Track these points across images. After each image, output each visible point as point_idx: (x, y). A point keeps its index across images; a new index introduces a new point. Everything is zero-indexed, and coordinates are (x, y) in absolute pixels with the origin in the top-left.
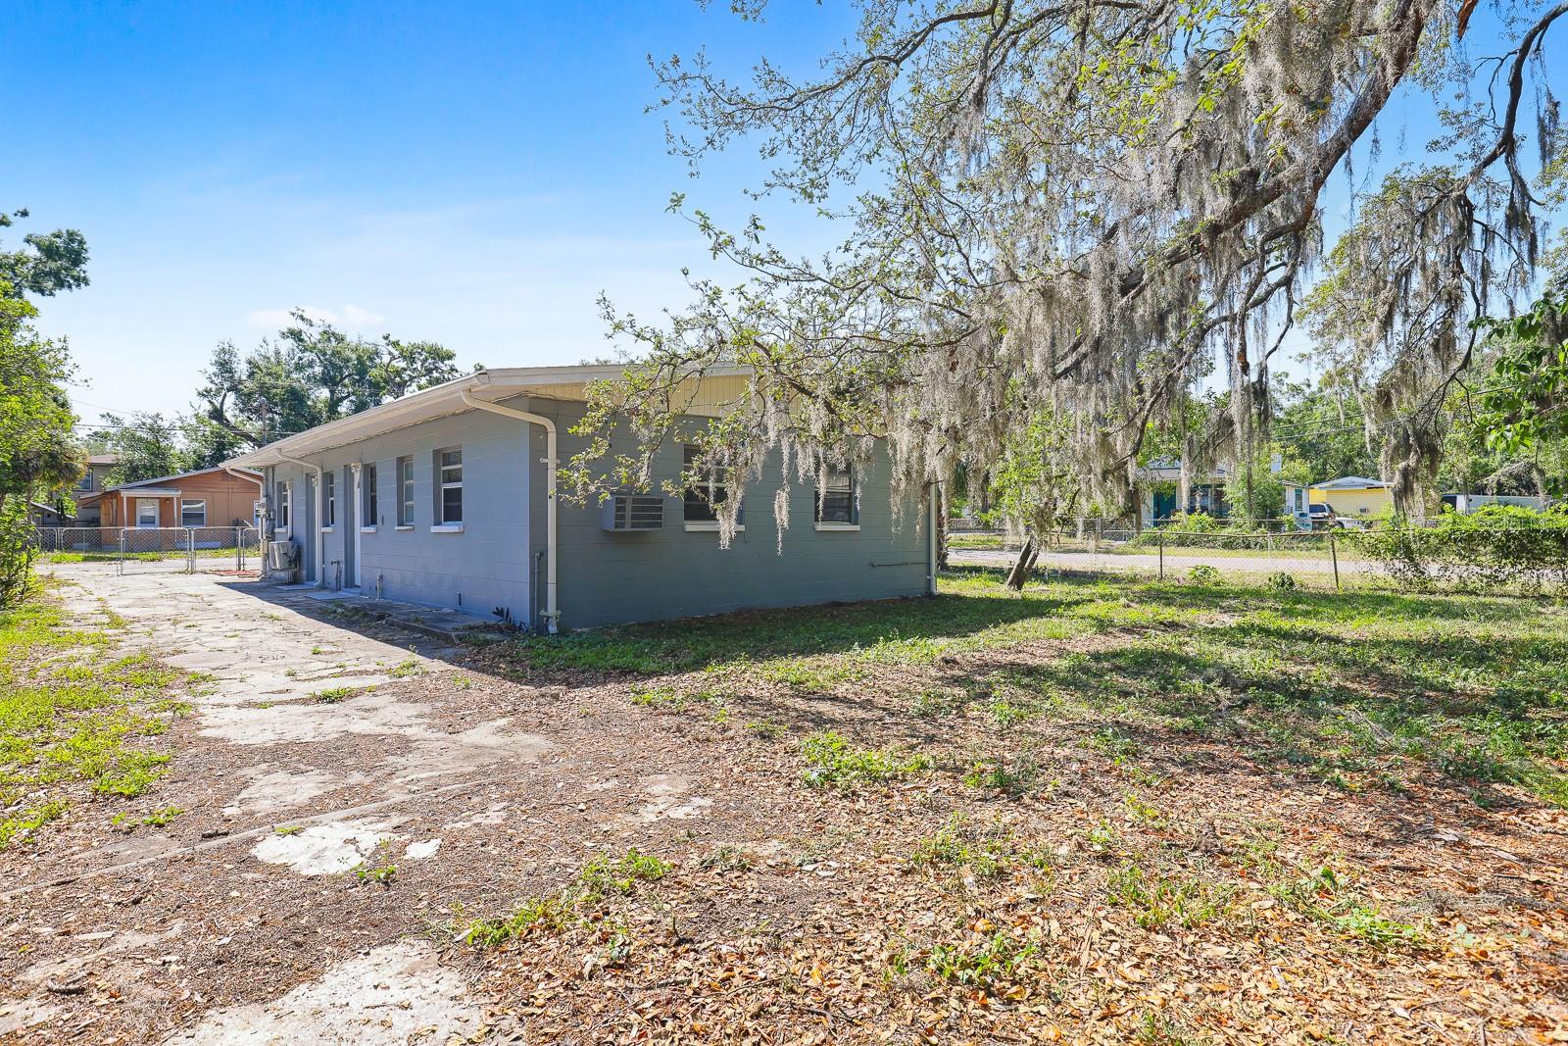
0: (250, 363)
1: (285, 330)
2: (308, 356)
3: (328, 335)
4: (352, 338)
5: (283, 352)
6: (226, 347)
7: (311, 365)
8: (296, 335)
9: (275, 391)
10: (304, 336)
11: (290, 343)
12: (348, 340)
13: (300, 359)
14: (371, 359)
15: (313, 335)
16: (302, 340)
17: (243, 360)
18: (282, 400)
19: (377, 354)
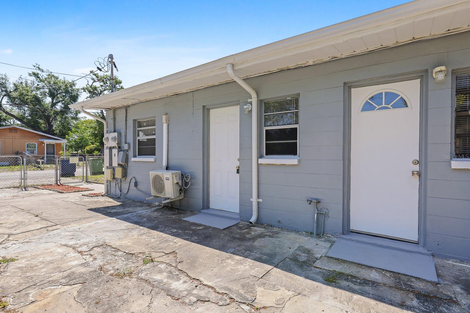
0: (15, 84)
1: (31, 73)
2: (41, 85)
3: (51, 76)
4: (61, 78)
5: (29, 82)
6: (4, 77)
7: (43, 88)
8: (36, 75)
9: (27, 97)
10: (39, 76)
11: (33, 78)
12: (59, 79)
13: (38, 85)
14: (71, 86)
15: (44, 75)
16: (39, 77)
17: (12, 83)
18: (31, 101)
19: (74, 84)
